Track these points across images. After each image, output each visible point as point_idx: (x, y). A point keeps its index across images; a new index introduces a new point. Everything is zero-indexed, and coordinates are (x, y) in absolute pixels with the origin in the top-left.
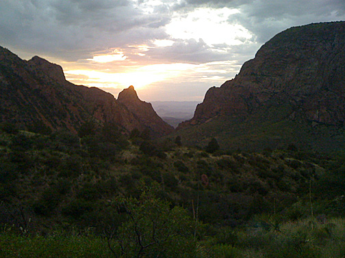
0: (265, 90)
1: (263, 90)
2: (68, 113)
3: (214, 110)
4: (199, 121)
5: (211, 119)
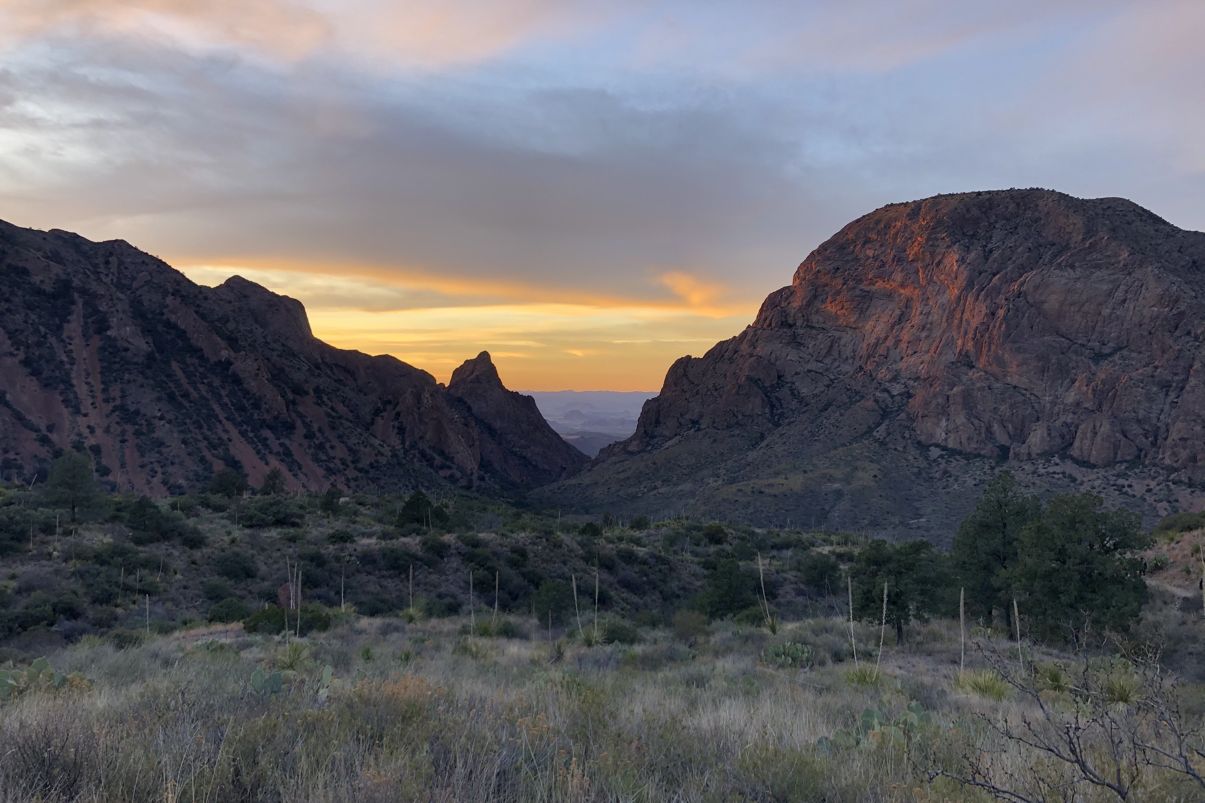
0: (813, 366)
1: (809, 367)
2: (299, 423)
3: (688, 416)
4: (648, 444)
5: (678, 437)
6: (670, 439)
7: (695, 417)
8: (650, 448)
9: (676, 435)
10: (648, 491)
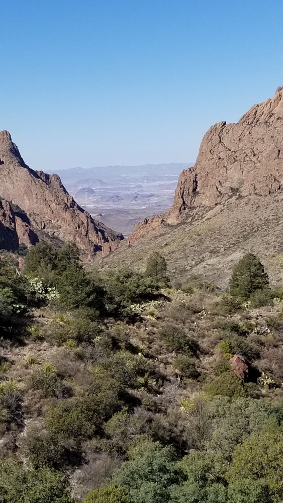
4: (188, 216)
5: (218, 206)
6: (211, 209)
7: (235, 185)
8: (190, 220)
9: (216, 204)
10: (197, 264)
